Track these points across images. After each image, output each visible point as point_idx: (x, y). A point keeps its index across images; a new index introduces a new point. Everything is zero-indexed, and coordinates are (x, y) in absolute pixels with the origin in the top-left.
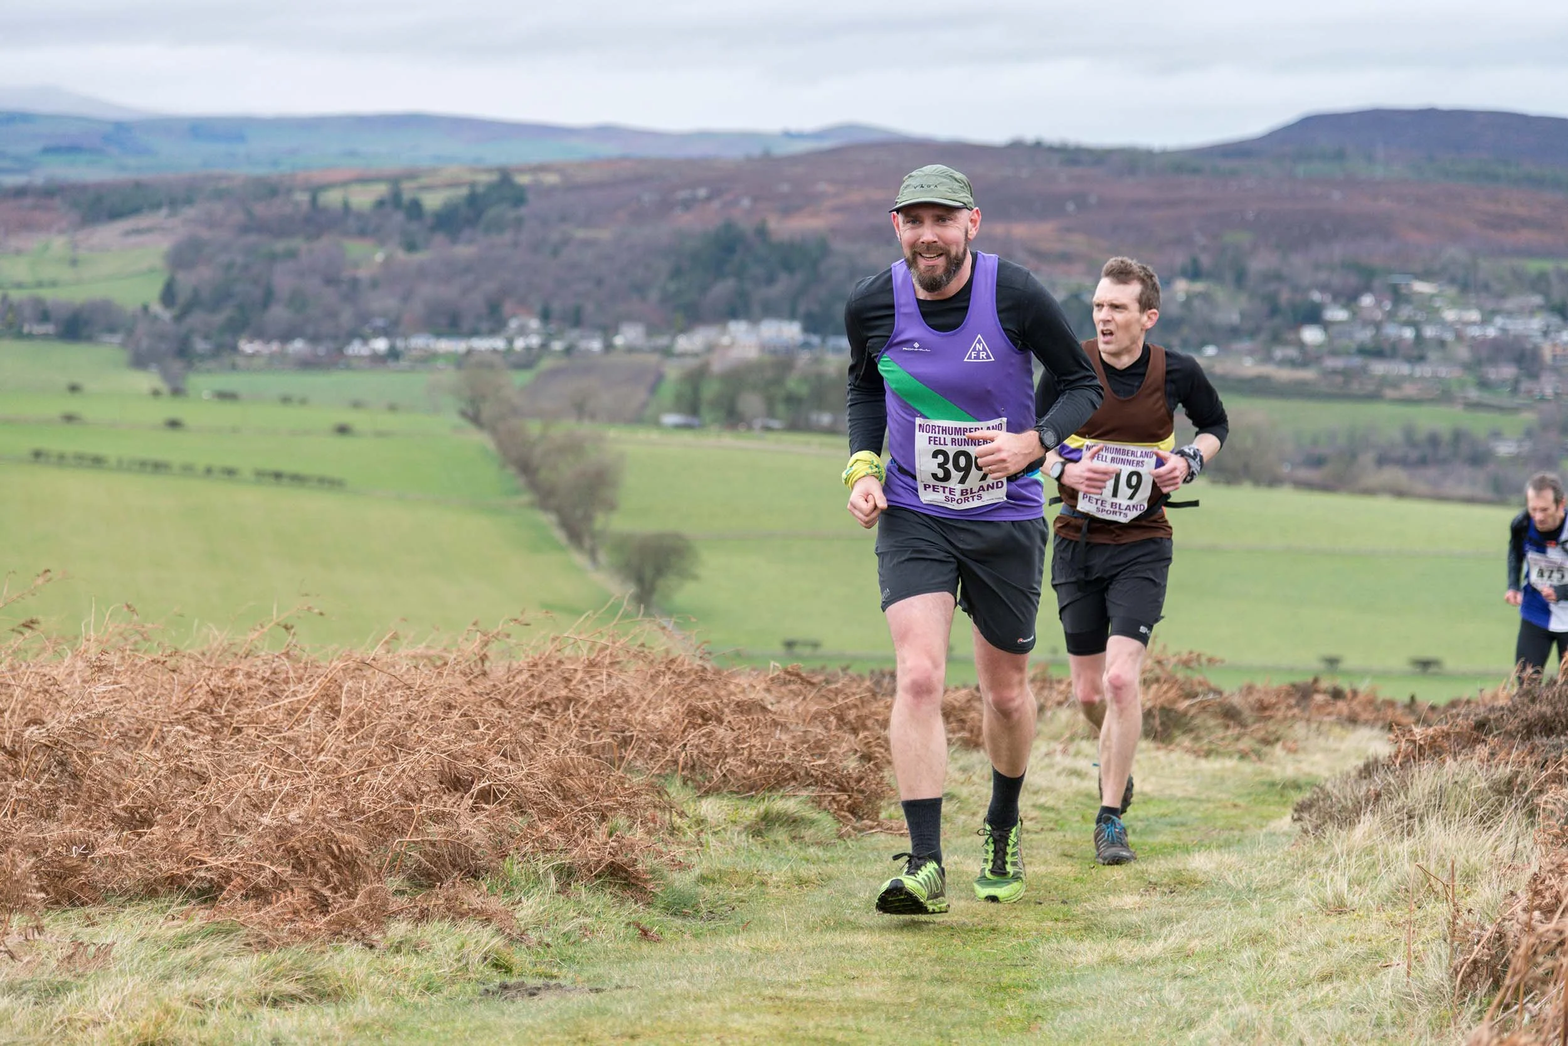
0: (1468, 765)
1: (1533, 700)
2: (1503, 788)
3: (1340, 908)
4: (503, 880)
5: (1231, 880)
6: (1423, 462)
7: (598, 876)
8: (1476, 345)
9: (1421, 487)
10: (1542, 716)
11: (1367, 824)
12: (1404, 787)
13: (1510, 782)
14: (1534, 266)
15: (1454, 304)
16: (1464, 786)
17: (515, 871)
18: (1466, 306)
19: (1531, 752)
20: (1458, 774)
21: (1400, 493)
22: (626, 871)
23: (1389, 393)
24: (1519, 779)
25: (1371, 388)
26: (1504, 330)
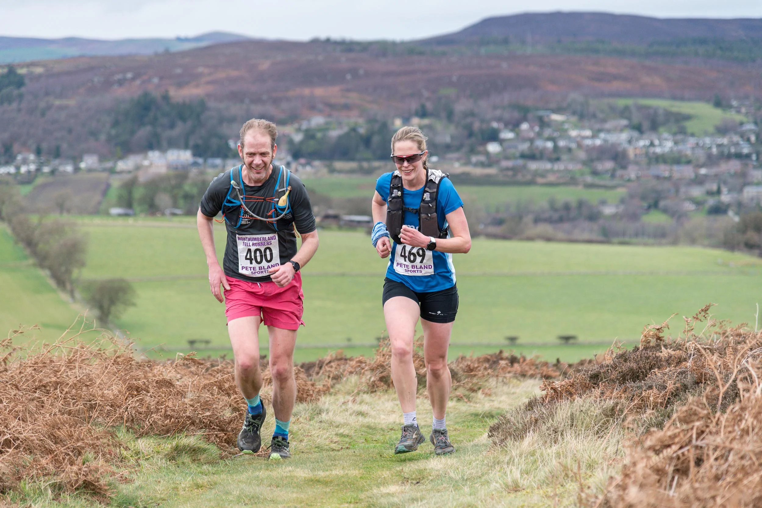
0: (588, 400)
1: (625, 361)
2: (609, 413)
3: (516, 488)
4: (20, 493)
5: (452, 475)
6: (561, 220)
7: (77, 489)
8: (589, 150)
9: (560, 235)
10: (631, 369)
11: (530, 438)
12: (552, 415)
13: (613, 409)
14: (621, 103)
15: (576, 127)
16: (586, 413)
17: (27, 488)
18: (583, 128)
19: (625, 391)
20: (583, 406)
21: (548, 239)
22: (94, 485)
23: (540, 180)
24: (618, 408)
25: (529, 177)
26: (605, 141)
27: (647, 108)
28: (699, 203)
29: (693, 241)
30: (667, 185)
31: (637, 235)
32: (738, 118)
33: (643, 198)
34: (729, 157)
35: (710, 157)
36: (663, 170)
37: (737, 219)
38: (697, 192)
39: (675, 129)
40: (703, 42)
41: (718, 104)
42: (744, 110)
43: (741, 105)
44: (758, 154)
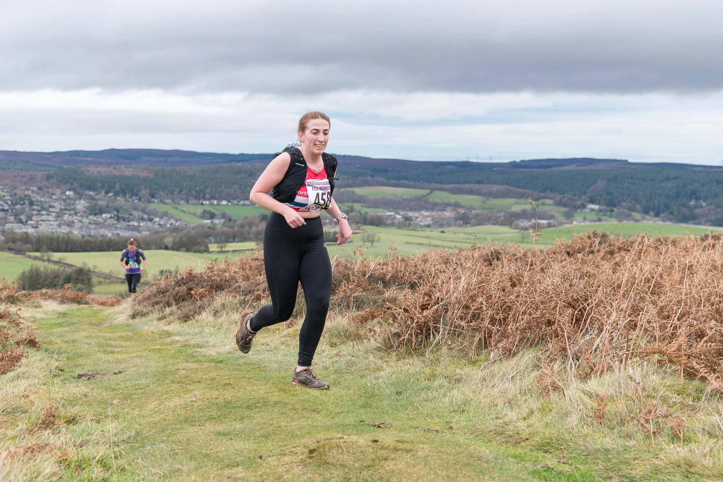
32: (3, 194)
42: (5, 190)
43: (4, 188)
44: (12, 209)
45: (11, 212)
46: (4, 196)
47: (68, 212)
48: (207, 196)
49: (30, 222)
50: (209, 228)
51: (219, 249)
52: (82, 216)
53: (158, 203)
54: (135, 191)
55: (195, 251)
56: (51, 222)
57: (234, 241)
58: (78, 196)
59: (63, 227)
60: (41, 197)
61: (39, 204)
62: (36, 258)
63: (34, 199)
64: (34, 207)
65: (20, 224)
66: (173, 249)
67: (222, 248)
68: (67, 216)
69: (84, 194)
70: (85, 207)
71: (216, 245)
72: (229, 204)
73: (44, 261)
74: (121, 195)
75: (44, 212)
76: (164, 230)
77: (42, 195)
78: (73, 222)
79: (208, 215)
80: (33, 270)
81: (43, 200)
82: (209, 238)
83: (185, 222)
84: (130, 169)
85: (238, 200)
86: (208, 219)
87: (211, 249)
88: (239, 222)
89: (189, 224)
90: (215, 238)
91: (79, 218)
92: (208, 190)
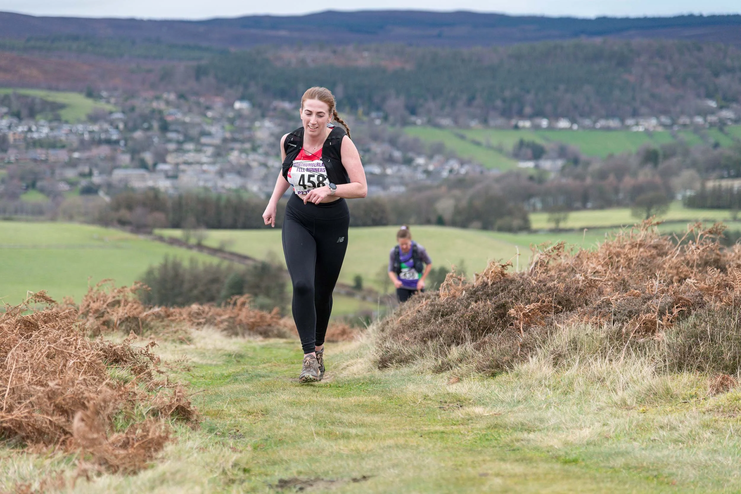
14: (2, 92)
27: (26, 97)
28: (72, 184)
29: (70, 217)
30: (43, 167)
31: (16, 212)
32: (109, 108)
33: (22, 178)
34: (100, 142)
35: (82, 142)
36: (40, 153)
37: (107, 199)
38: (71, 174)
39: (50, 116)
40: (76, 38)
41: (90, 95)
42: (113, 100)
43: (111, 96)
44: (126, 140)
45: (126, 145)
46: (111, 113)
47: (237, 145)
48: (528, 110)
49: (162, 167)
50: (531, 178)
51: (552, 225)
52: (267, 154)
53: (423, 125)
54: (376, 99)
55: (501, 229)
56: (205, 167)
57: (584, 207)
58: (258, 112)
59: (229, 177)
60: (185, 114)
61: (180, 128)
62: (173, 241)
63: (169, 119)
64: (172, 135)
65: (142, 171)
66: (454, 224)
67: (558, 221)
68: (235, 153)
69: (272, 107)
70: (272, 134)
71: (545, 216)
72: (575, 127)
73: (190, 247)
74: (347, 109)
75: (190, 146)
76: (436, 183)
77: (186, 109)
78: (248, 166)
79: (529, 152)
80: (170, 266)
81: (187, 119)
82: (532, 201)
83: (481, 165)
84: (366, 54)
85: (594, 118)
86: (529, 159)
87: (535, 225)
88: (596, 166)
89: (489, 169)
90: (543, 201)
91: (261, 159)
92: (530, 97)
